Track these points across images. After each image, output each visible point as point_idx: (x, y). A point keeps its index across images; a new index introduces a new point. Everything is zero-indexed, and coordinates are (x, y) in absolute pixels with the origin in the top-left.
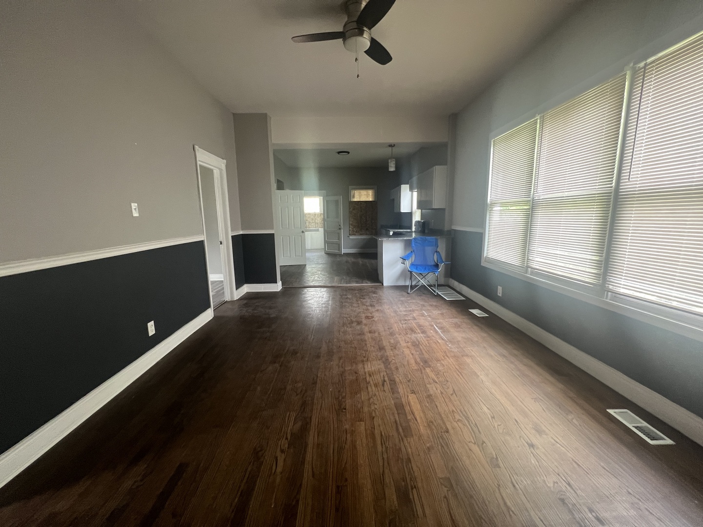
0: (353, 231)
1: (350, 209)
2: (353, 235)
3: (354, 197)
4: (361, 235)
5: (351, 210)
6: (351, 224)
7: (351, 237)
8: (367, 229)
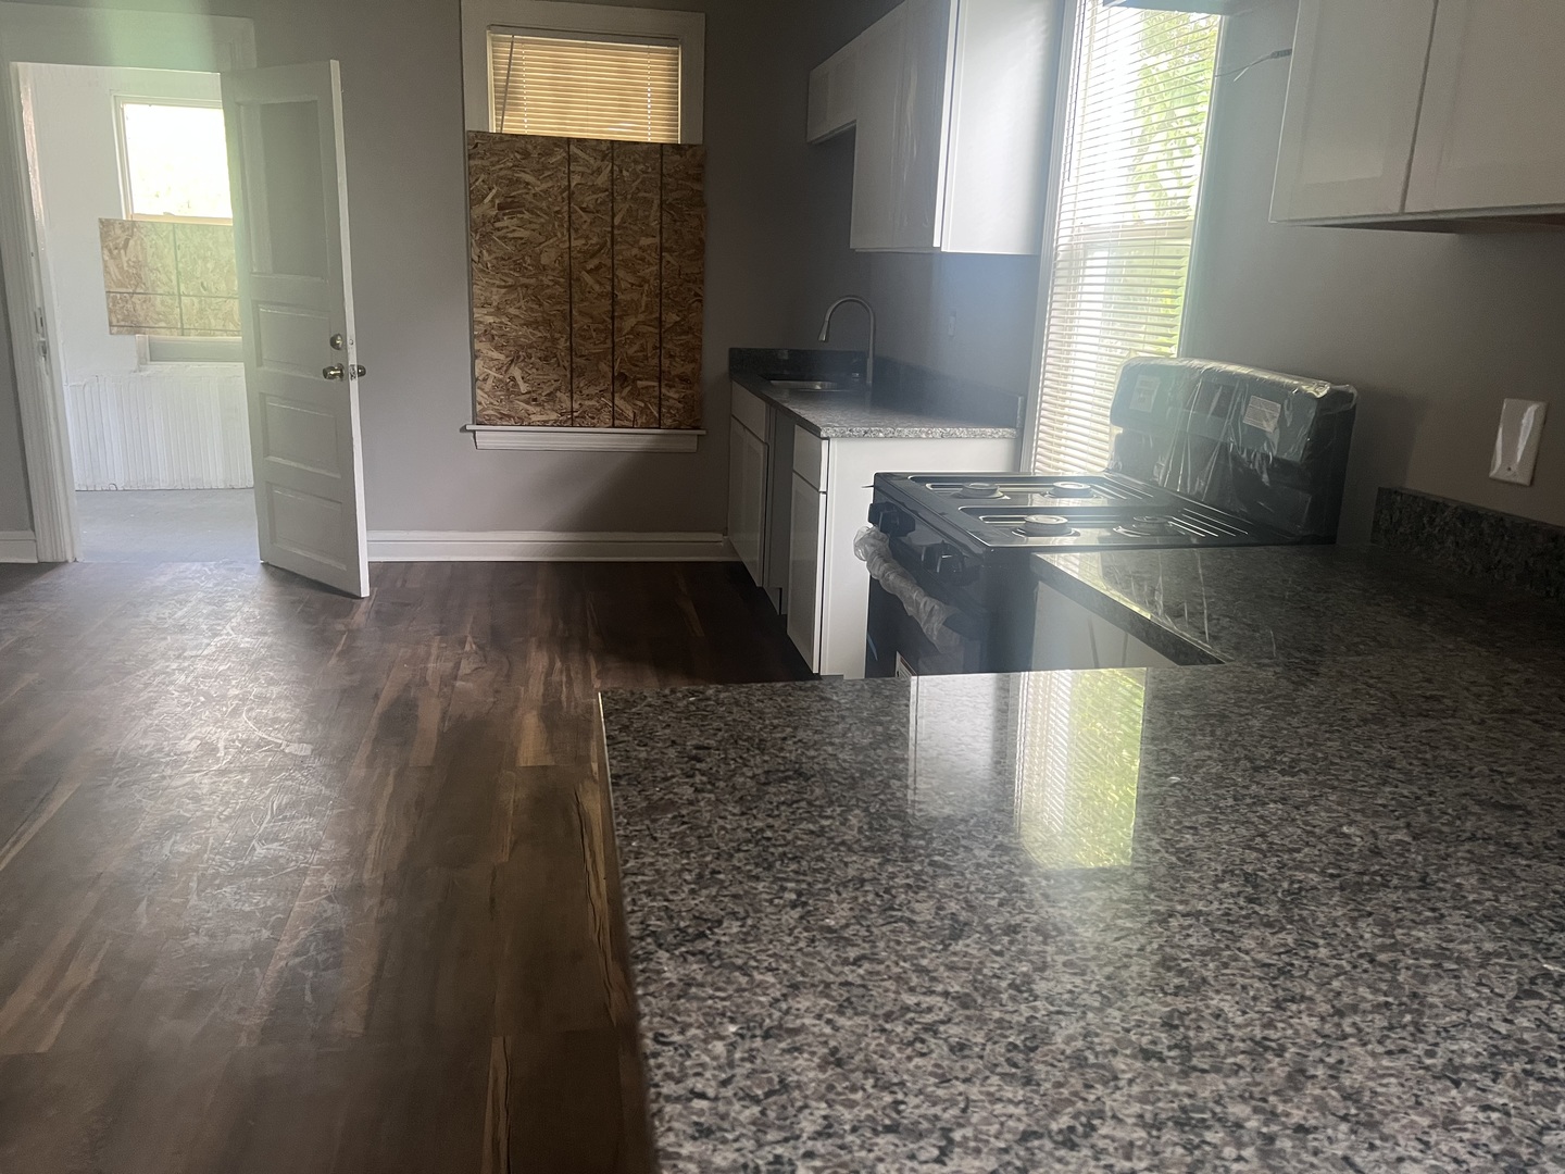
0: (509, 389)
1: (474, 198)
2: (504, 417)
3: (507, 98)
4: (571, 419)
5: (487, 208)
6: (488, 334)
7: (493, 438)
8: (621, 379)
